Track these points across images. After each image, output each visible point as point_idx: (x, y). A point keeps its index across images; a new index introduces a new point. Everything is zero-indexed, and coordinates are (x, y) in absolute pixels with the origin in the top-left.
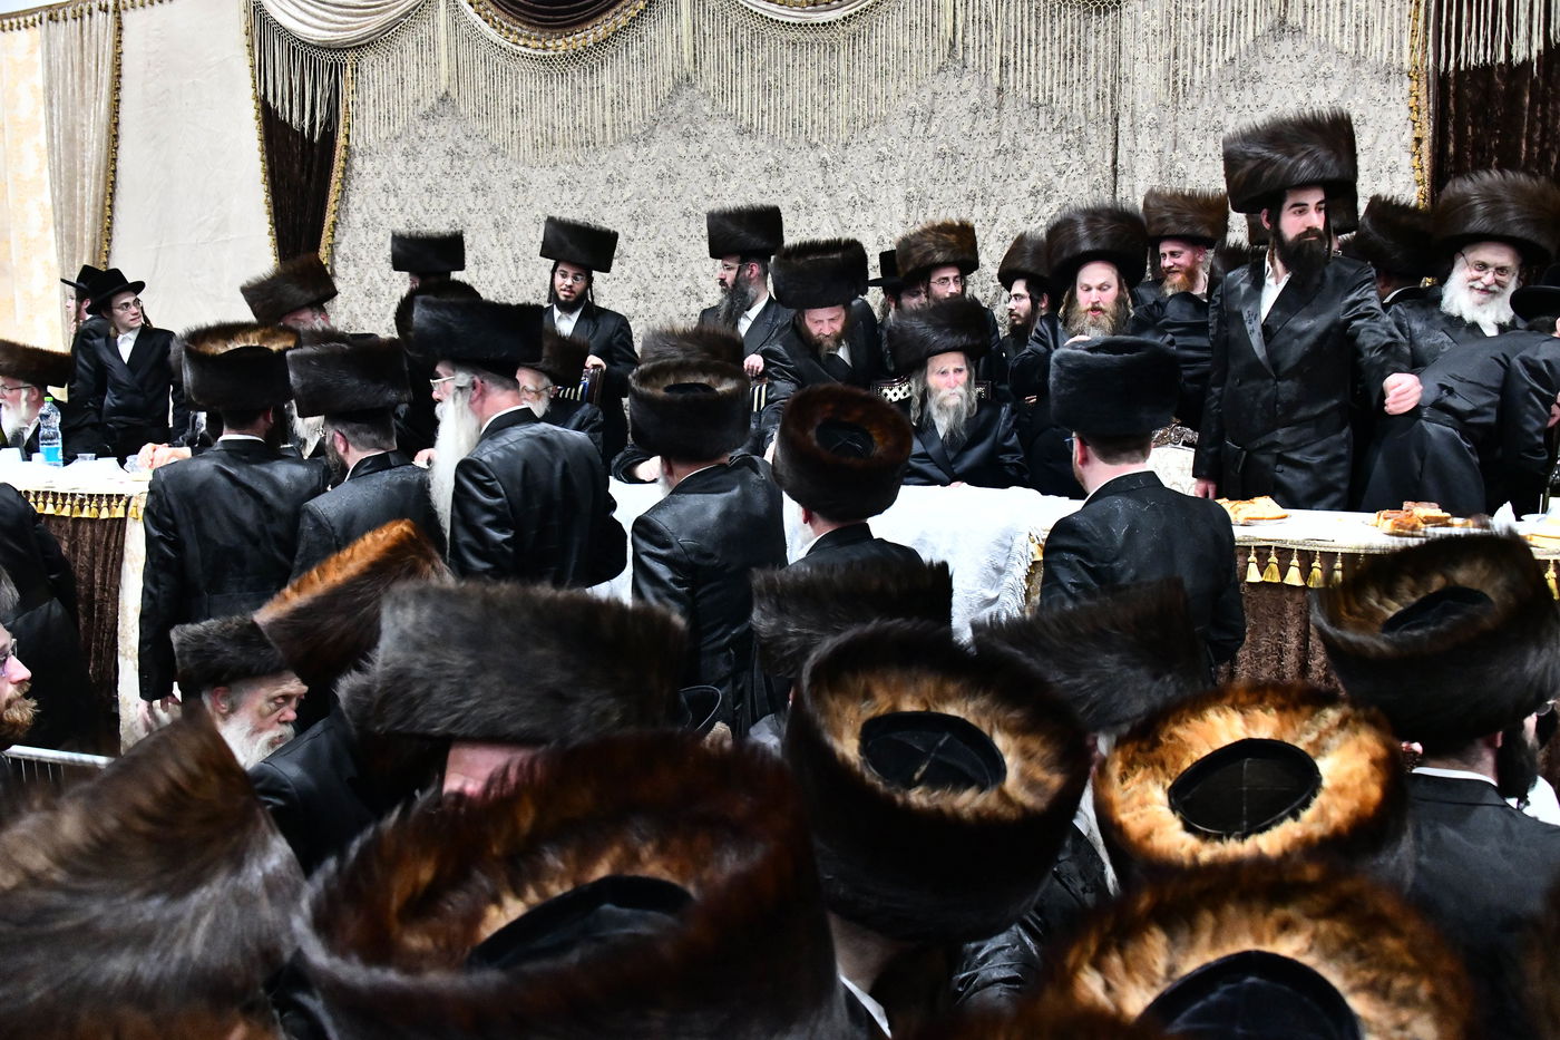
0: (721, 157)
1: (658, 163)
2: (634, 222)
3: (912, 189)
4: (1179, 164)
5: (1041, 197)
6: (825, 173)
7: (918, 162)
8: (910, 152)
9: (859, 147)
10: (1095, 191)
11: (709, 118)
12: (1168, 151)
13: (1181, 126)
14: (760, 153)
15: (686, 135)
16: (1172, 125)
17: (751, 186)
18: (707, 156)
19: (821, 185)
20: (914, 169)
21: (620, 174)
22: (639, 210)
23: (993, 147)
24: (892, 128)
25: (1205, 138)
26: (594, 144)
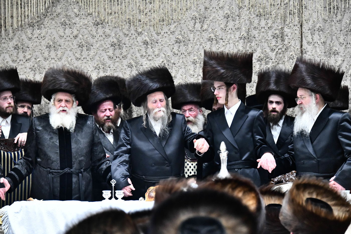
0: (85, 37)
1: (47, 39)
2: (33, 72)
3: (196, 58)
4: (334, 48)
5: (263, 62)
6: (147, 48)
7: (198, 43)
8: (194, 38)
9: (166, 35)
10: (291, 60)
11: (77, 16)
12: (328, 42)
13: (334, 29)
14: (108, 36)
15: (64, 24)
16: (330, 29)
17: (104, 54)
18: (76, 36)
19: (144, 54)
20: (197, 47)
21: (22, 45)
22: (36, 65)
23: (238, 34)
24: (184, 26)
25: (347, 35)
26: (5, 27)
